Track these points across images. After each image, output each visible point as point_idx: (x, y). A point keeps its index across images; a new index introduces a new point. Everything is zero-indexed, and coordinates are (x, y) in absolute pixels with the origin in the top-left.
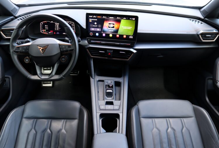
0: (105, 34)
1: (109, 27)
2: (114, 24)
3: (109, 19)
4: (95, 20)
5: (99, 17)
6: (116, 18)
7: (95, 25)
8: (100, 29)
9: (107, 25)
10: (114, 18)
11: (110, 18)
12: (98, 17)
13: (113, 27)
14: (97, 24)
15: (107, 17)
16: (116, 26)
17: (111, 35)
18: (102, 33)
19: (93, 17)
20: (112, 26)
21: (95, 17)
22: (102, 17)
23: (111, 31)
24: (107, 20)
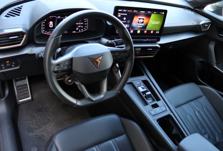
0: (133, 31)
1: (138, 23)
2: (143, 19)
3: (139, 13)
4: (125, 14)
5: (130, 11)
6: (147, 12)
7: (124, 20)
8: (129, 25)
9: (136, 21)
10: (145, 12)
11: (141, 12)
12: (128, 11)
13: (143, 23)
14: (126, 20)
15: (138, 12)
16: (146, 21)
17: (139, 32)
18: (130, 29)
19: (122, 11)
20: (141, 21)
21: (125, 11)
22: (133, 11)
23: (139, 26)
24: (138, 15)
